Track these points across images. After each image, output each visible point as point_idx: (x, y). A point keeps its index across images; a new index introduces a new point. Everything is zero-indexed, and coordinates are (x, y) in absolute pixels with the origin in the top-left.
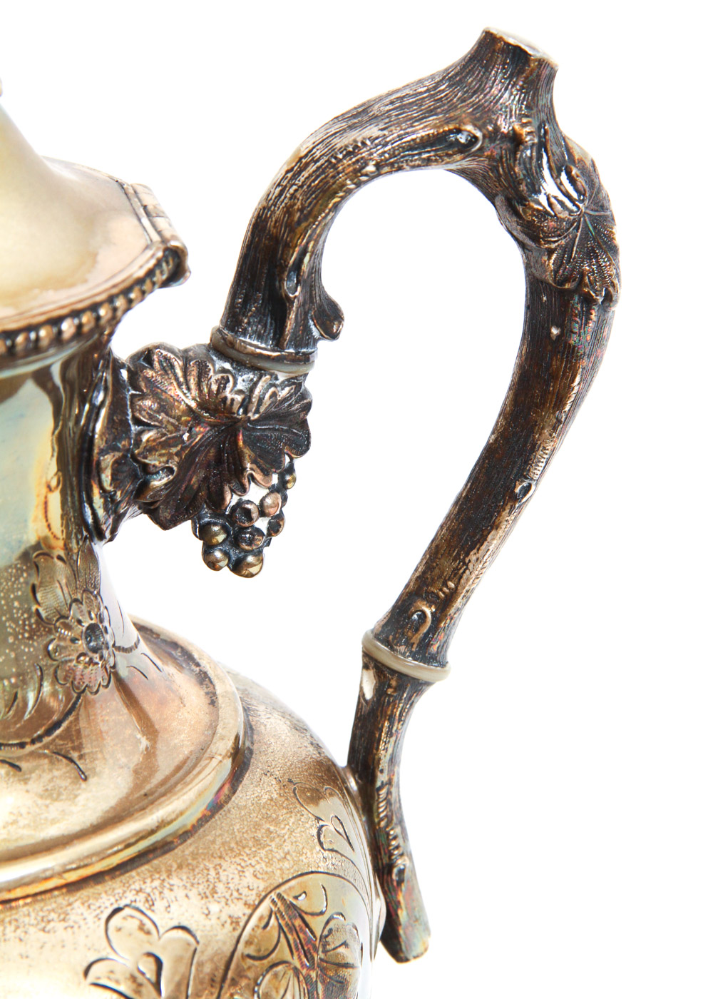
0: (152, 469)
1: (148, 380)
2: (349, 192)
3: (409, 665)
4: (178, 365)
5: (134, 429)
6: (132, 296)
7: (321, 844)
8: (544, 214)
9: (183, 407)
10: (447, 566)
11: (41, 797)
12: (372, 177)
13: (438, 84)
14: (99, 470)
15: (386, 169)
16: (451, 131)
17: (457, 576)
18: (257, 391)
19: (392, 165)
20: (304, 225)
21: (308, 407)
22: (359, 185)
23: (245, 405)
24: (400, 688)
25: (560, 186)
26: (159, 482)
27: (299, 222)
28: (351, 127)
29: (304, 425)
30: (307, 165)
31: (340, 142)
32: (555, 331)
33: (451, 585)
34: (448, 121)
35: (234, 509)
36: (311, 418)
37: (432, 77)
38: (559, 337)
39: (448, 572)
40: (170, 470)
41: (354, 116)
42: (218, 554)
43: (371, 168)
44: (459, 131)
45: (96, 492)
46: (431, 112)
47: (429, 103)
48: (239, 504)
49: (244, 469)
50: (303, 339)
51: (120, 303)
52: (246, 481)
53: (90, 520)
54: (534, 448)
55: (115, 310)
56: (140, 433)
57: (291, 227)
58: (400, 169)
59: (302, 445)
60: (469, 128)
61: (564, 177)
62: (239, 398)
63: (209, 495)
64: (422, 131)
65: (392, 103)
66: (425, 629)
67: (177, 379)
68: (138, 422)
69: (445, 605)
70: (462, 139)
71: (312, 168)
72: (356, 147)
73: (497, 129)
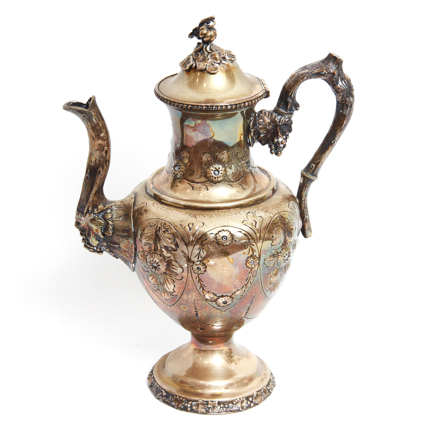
0: (261, 133)
1: (261, 116)
2: (301, 82)
3: (310, 176)
4: (267, 113)
5: (258, 125)
6: (259, 99)
7: (289, 207)
8: (339, 88)
9: (268, 121)
10: (318, 157)
11: (236, 192)
12: (306, 80)
13: (320, 63)
14: (251, 132)
15: (309, 78)
16: (321, 72)
17: (320, 159)
18: (282, 119)
19: (310, 77)
20: (292, 88)
21: (292, 123)
22: (303, 81)
23: (279, 122)
24: (308, 181)
25: (342, 83)
26: (262, 136)
27: (291, 87)
28: (303, 70)
29: (291, 127)
30: (294, 77)
31: (300, 73)
32: (341, 111)
33: (319, 161)
34: (321, 70)
35: (276, 142)
36: (292, 126)
37: (319, 61)
38: (342, 112)
39: (318, 158)
40: (264, 133)
41: (304, 68)
42: (273, 151)
43: (306, 78)
44: (323, 72)
45: (250, 136)
46: (318, 68)
47: (318, 66)
48: (278, 141)
49: (279, 134)
50: (291, 110)
51: (256, 100)
52: (279, 137)
53: (249, 142)
54: (336, 134)
55: (255, 101)
56: (259, 126)
57: (290, 88)
58: (311, 78)
59: (290, 130)
60: (325, 71)
61: (343, 81)
62: (278, 120)
63: (272, 139)
64: (316, 71)
65: (311, 66)
66: (313, 169)
67: (267, 116)
68: (259, 124)
69: (317, 164)
70: (323, 73)
71: (295, 77)
72: (303, 74)
73: (330, 72)
